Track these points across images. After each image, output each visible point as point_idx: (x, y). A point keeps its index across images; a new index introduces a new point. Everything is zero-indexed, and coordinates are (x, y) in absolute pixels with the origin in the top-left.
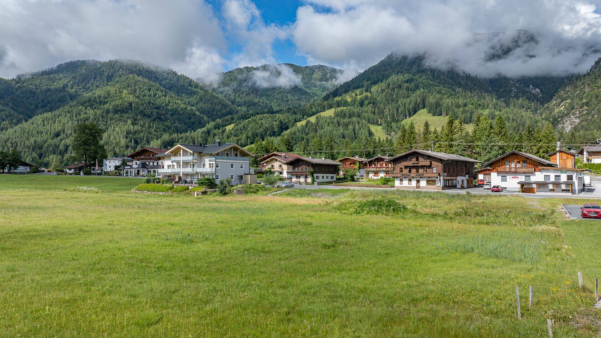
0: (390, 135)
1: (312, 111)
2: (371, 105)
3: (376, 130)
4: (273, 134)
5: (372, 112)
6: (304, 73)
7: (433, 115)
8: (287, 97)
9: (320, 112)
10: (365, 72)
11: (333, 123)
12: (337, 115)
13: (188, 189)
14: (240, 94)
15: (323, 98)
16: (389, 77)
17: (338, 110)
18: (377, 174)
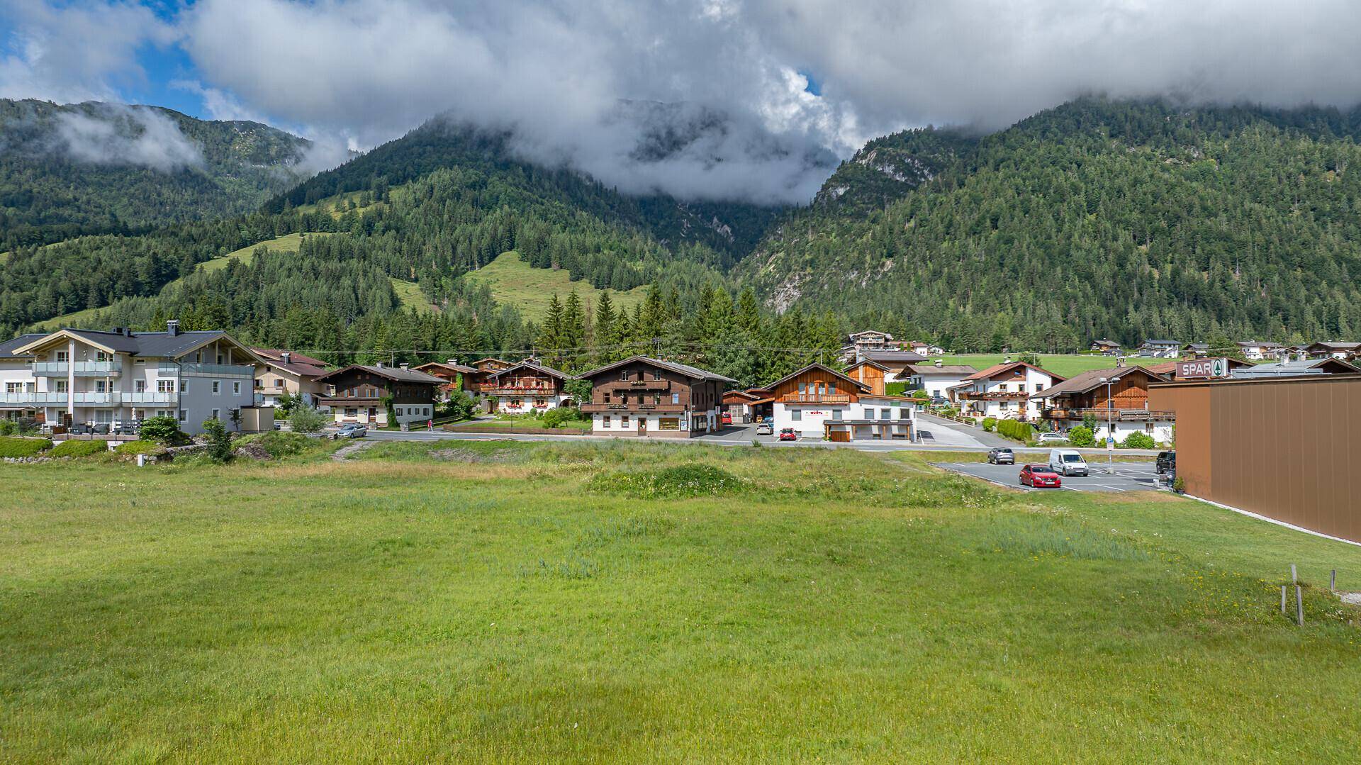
0: (440, 305)
1: (241, 237)
2: (393, 232)
3: (406, 292)
4: (135, 289)
5: (395, 249)
6: (206, 137)
7: (533, 266)
8: (159, 195)
9: (262, 240)
10: (372, 152)
11: (300, 269)
12: (309, 250)
13: (105, 448)
14: (13, 171)
15: (265, 206)
16: (431, 171)
17: (311, 237)
18: (518, 403)
